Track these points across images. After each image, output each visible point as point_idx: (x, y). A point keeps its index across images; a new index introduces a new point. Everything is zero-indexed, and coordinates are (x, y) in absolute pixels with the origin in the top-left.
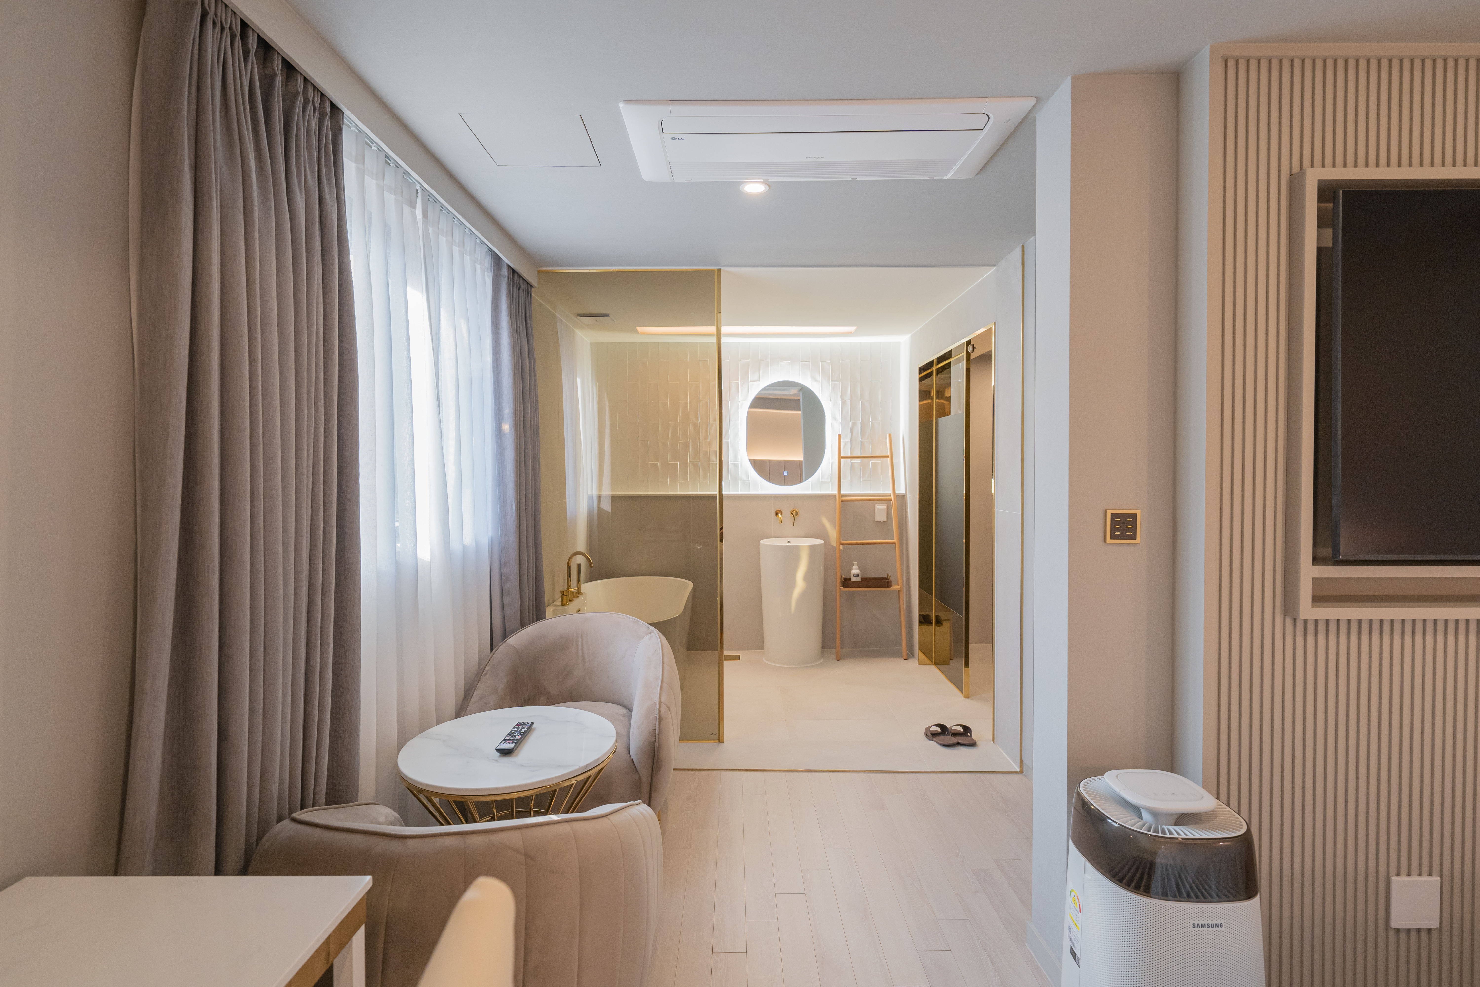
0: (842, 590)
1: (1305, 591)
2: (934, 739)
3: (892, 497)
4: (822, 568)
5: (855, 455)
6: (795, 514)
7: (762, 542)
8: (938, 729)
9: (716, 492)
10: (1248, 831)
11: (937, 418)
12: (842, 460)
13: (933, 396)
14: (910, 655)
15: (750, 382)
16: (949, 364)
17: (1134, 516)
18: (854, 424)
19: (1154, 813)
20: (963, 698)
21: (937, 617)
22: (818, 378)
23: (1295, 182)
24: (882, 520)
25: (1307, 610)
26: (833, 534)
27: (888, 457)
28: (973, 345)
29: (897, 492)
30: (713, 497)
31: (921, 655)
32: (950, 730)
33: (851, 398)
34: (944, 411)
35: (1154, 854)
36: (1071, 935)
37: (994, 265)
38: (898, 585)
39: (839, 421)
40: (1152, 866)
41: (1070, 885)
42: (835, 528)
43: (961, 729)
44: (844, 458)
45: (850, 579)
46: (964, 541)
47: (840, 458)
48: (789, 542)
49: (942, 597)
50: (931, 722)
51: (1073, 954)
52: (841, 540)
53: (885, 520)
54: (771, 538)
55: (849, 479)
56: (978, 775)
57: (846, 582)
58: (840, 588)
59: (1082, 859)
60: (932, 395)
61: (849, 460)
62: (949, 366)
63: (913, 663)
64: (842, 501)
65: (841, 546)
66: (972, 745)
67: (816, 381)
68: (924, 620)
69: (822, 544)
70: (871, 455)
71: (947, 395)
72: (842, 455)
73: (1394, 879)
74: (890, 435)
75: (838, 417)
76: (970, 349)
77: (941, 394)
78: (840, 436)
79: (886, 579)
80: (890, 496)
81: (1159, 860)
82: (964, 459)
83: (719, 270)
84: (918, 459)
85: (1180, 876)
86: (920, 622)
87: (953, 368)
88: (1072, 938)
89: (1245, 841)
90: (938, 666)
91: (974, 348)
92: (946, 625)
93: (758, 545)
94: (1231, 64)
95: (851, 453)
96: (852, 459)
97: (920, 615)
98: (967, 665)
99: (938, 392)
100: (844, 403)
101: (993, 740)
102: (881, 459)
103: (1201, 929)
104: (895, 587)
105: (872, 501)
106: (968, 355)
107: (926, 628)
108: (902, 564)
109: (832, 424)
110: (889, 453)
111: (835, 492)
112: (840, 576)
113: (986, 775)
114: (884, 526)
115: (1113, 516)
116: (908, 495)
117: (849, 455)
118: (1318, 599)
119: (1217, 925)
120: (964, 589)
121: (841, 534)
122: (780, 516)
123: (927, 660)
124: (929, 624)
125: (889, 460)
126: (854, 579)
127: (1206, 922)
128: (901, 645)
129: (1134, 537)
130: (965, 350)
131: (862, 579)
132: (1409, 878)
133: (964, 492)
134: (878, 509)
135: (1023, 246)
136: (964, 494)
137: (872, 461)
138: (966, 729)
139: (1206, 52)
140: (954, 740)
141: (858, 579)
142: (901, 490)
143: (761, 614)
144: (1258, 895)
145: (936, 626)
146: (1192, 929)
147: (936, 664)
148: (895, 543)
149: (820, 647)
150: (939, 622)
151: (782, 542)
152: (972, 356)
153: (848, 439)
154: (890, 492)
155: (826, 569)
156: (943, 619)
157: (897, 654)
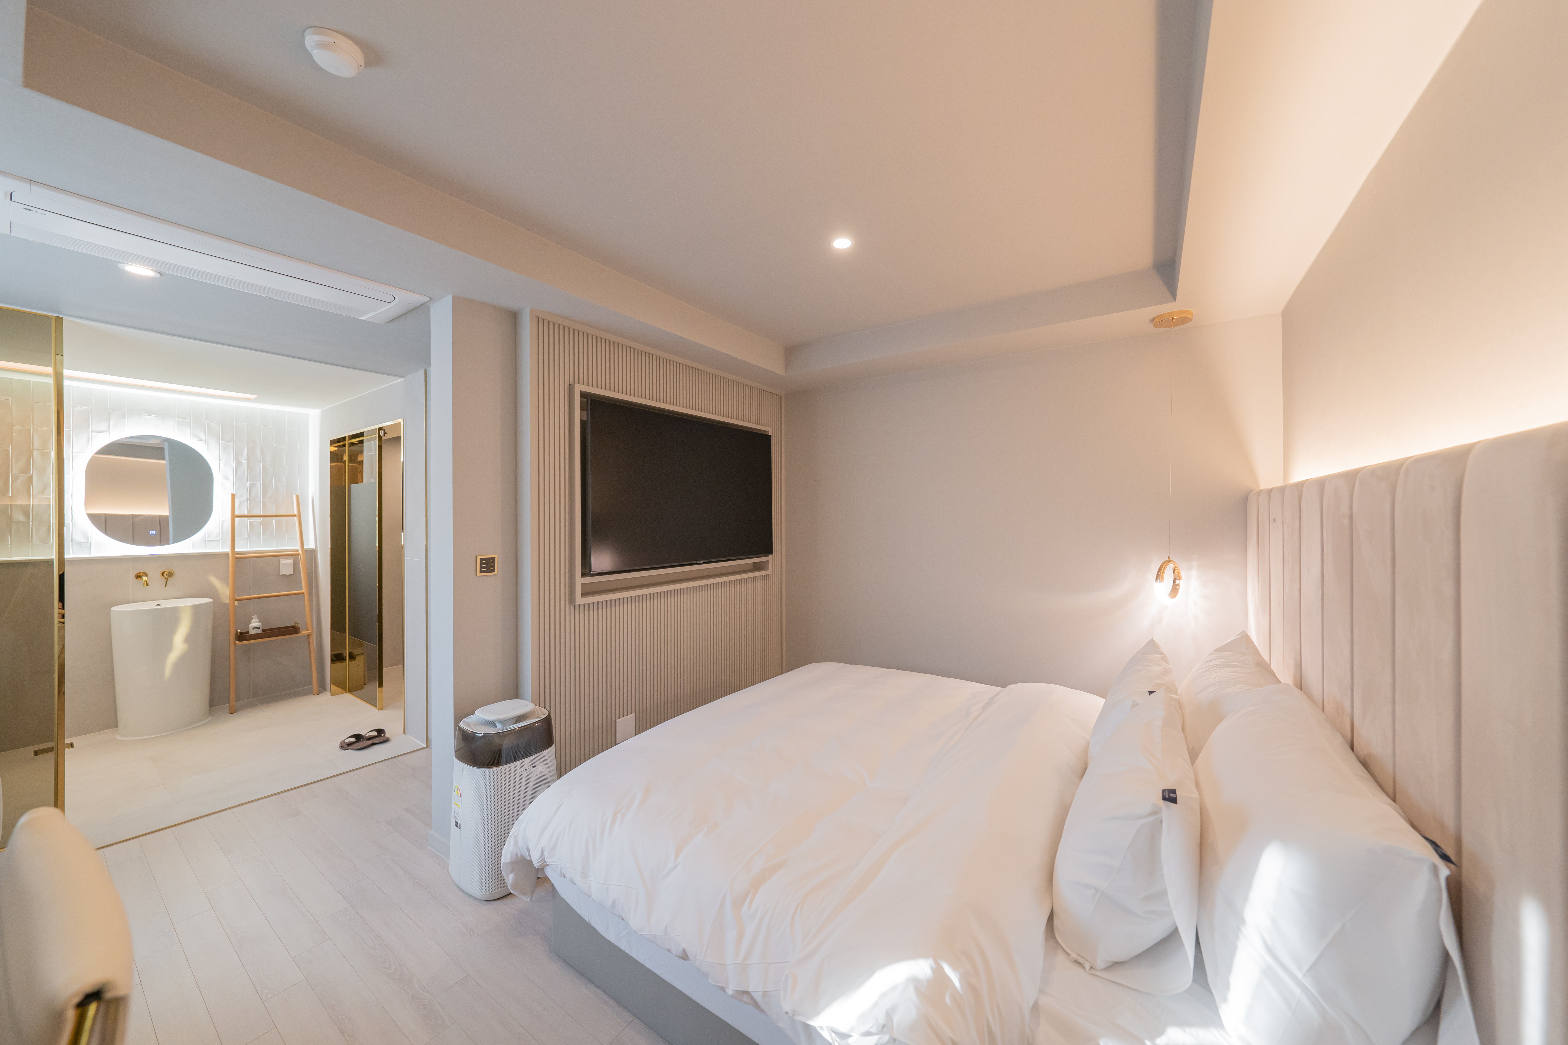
0: (238, 644)
1: (578, 591)
2: (349, 748)
3: (300, 552)
4: (210, 626)
5: (253, 514)
6: (168, 575)
7: (113, 609)
8: (353, 739)
9: (53, 555)
10: (549, 715)
11: (350, 483)
12: (237, 520)
13: (345, 461)
14: (322, 688)
15: (92, 432)
16: (362, 441)
17: (494, 559)
18: (252, 485)
19: (503, 722)
20: (378, 711)
21: (350, 653)
22: (202, 436)
23: (571, 388)
24: (288, 573)
25: (579, 600)
26: (225, 591)
27: (295, 516)
28: (385, 431)
29: (305, 547)
30: (49, 563)
31: (334, 688)
32: (366, 736)
33: (248, 459)
34: (356, 476)
35: (502, 745)
36: (455, 815)
37: (403, 377)
38: (308, 630)
39: (232, 481)
40: (500, 751)
41: (455, 784)
42: (228, 585)
43: (375, 733)
44: (238, 516)
45: (248, 632)
46: (377, 585)
47: (234, 516)
48: (159, 605)
49: (355, 633)
50: (345, 735)
51: (457, 824)
52: (236, 597)
53: (292, 573)
54: (129, 603)
55: (246, 536)
56: (391, 760)
57: (242, 636)
58: (235, 644)
59: (461, 764)
60: (344, 459)
61: (246, 519)
62: (362, 442)
63: (326, 696)
64: (237, 558)
65: (236, 602)
66: (387, 740)
67: (200, 440)
68: (337, 658)
69: (211, 602)
70: (274, 514)
71: (360, 459)
72: (237, 513)
73: (617, 720)
74: (297, 496)
75: (232, 477)
76: (382, 433)
77: (353, 458)
78: (233, 496)
79: (293, 627)
80: (298, 551)
81: (504, 747)
82: (377, 518)
83: (59, 320)
84: (330, 518)
85: (516, 753)
86: (333, 661)
87: (365, 444)
88: (456, 816)
89: (547, 721)
90: (352, 693)
91: (385, 433)
92: (360, 661)
93: (109, 612)
94: (541, 321)
95: (248, 511)
96: (249, 518)
97: (332, 655)
98: (381, 685)
99: (350, 456)
100: (239, 464)
101: (404, 733)
102: (287, 518)
103: (525, 772)
104: (304, 632)
105: (276, 556)
106: (380, 438)
107: (339, 665)
108: (311, 610)
109: (222, 483)
110: (296, 512)
111: (227, 550)
112: (235, 631)
113: (398, 758)
114: (292, 579)
115: (481, 559)
116: (318, 550)
117: (246, 513)
118: (583, 595)
119: (533, 767)
120: (377, 624)
121: (235, 590)
122: (145, 578)
123: (340, 690)
124: (343, 661)
125: (296, 519)
126: (252, 632)
127: (527, 768)
128: (311, 684)
129: (494, 571)
130: (377, 433)
131: (263, 630)
132: (623, 718)
133: (377, 545)
134: (283, 563)
135: (425, 371)
136: (377, 547)
137: (274, 520)
138: (380, 732)
139: (528, 310)
140: (370, 742)
141: (259, 631)
142: (310, 544)
143: (114, 688)
144: (554, 745)
145: (349, 661)
146: (520, 774)
147: (350, 691)
148: (303, 593)
149: (208, 706)
150: (352, 657)
151: (151, 605)
152: (384, 438)
153: (245, 498)
154: (298, 547)
155: (215, 628)
156: (355, 654)
157: (309, 692)
